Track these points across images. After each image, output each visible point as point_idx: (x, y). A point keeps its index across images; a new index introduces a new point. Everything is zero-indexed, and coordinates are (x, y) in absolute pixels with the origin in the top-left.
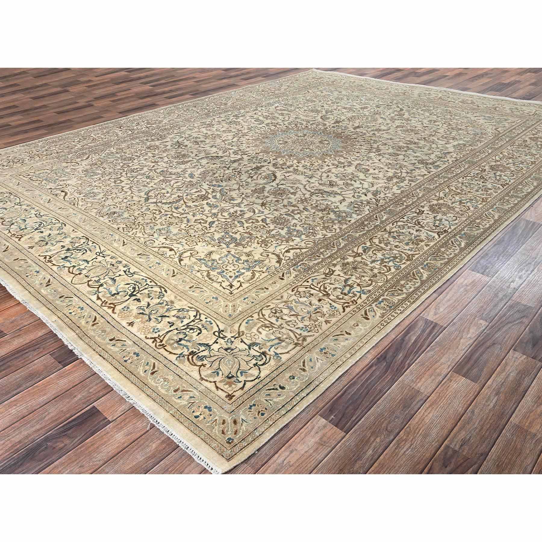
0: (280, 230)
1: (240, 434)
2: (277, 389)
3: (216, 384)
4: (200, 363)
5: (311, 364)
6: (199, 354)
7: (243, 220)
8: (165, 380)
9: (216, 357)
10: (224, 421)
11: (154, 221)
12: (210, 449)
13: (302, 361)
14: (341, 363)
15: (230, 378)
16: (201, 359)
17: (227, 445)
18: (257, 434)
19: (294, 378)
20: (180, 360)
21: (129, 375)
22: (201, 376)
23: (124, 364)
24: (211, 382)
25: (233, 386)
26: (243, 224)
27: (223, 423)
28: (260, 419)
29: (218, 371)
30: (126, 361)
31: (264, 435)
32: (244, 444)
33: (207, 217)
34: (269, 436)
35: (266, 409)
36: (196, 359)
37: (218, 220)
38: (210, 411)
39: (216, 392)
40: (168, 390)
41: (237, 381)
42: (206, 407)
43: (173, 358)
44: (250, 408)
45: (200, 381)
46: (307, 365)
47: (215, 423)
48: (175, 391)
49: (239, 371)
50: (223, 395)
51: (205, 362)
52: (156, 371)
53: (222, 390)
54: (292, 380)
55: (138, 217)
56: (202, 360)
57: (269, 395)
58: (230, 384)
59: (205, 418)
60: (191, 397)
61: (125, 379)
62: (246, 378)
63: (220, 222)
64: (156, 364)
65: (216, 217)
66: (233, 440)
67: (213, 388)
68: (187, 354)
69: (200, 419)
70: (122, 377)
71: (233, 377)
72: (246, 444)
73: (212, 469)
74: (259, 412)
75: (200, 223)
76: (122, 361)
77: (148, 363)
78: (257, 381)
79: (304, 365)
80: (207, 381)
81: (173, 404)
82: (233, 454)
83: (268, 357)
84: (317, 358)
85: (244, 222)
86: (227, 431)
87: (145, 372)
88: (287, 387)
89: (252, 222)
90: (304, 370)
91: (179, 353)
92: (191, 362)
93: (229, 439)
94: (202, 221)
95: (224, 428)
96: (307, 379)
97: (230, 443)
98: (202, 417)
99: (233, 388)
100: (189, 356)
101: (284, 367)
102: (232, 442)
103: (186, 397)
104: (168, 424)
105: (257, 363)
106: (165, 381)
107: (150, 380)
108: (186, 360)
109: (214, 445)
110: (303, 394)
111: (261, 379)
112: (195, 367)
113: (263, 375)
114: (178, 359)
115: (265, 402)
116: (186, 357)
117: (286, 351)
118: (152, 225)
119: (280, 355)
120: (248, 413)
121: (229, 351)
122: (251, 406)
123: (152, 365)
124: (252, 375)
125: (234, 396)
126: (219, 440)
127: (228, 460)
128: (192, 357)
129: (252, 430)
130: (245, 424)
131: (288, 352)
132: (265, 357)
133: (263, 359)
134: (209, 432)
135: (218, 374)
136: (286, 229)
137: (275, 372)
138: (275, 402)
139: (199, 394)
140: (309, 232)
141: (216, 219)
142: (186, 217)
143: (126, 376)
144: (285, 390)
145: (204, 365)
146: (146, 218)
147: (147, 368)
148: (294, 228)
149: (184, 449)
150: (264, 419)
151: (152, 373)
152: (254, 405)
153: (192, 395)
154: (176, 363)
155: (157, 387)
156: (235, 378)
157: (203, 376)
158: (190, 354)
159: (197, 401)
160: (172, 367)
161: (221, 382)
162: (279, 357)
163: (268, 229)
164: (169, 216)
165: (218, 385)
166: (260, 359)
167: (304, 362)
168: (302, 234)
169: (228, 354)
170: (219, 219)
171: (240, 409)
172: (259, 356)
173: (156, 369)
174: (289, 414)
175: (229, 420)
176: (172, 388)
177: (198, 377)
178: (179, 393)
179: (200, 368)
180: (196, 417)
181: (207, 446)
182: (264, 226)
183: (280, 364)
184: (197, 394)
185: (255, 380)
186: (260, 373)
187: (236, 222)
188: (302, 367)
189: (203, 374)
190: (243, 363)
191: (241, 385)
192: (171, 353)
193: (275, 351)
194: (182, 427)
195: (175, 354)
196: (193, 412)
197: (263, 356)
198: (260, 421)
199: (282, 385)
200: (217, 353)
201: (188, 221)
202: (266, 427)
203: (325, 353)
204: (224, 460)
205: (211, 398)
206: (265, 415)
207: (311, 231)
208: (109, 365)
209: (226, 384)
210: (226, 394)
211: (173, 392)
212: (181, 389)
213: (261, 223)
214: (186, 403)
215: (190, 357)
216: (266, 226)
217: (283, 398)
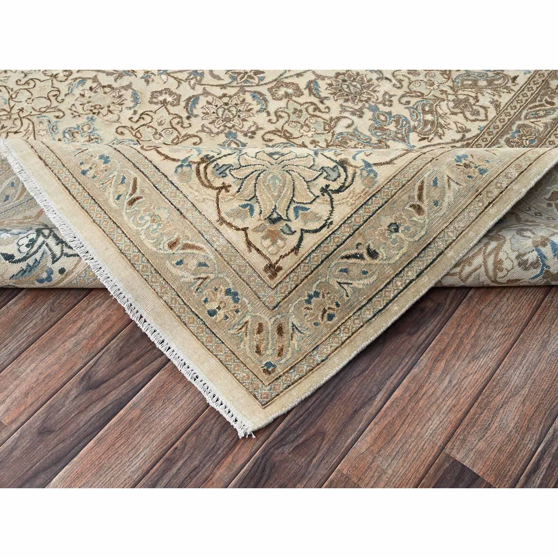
0: (355, 118)
1: (288, 356)
2: (361, 257)
3: (246, 235)
4: (218, 183)
5: (435, 194)
6: (219, 161)
7: (264, 90)
8: (154, 219)
9: (250, 169)
10: (260, 325)
11: (55, 104)
12: (235, 382)
13: (418, 184)
14: (496, 192)
15: (274, 222)
16: (222, 171)
17: (264, 377)
18: (318, 359)
19: (397, 230)
20: (183, 174)
21: (89, 204)
22: (219, 212)
23: (82, 178)
24: (238, 229)
25: (280, 242)
26: (266, 101)
27: (259, 331)
28: (325, 326)
29: (252, 202)
30: (84, 173)
31: (329, 362)
32: (294, 376)
33: (179, 81)
34: (339, 365)
35: (338, 305)
36: (213, 173)
37: (206, 93)
38: (236, 301)
39: (247, 255)
40: (157, 244)
41: (286, 230)
42: (228, 292)
43: (169, 168)
44: (308, 302)
45: (217, 225)
46: (428, 196)
47: (244, 329)
48: (172, 245)
49: (293, 206)
50: (260, 263)
51: (229, 180)
52: (138, 198)
53: (258, 250)
54: (394, 236)
55: (17, 93)
56: (223, 174)
57: (346, 271)
58: (273, 236)
59: (227, 317)
60: (201, 264)
61: (83, 214)
62: (305, 223)
63: (210, 99)
64: (139, 181)
65: (200, 83)
66: (274, 366)
67: (242, 246)
68: (197, 160)
69: (219, 319)
70: (77, 207)
71: (280, 218)
72: (297, 377)
73: (236, 421)
74: (325, 311)
75: (164, 103)
76: (77, 173)
77: (124, 178)
78: (325, 232)
79: (420, 197)
80: (230, 225)
81: (168, 277)
82: (273, 395)
83: (350, 170)
84: (449, 178)
85: (269, 97)
86: (266, 349)
87: (118, 198)
88: (382, 252)
89: (287, 95)
90: (419, 210)
91: (182, 158)
92: (203, 178)
93: (269, 364)
94: (170, 99)
95: (261, 341)
96: (423, 233)
97: (269, 373)
98: (221, 314)
99: (279, 248)
100: (199, 164)
101: (379, 200)
102: (273, 371)
103: (192, 263)
104: (161, 325)
105: (327, 186)
106: (153, 221)
107: (126, 218)
108: (194, 174)
109: (241, 374)
110: (411, 274)
111: (334, 227)
112: (210, 191)
113: (337, 218)
114: (180, 170)
115: (337, 287)
116: (194, 166)
117: (388, 159)
118: (51, 116)
119: (374, 168)
120: (304, 312)
121: (276, 157)
122: (310, 297)
123: (132, 182)
124: (316, 217)
125: (280, 269)
126: (251, 365)
127: (265, 405)
128: (206, 168)
129: (309, 349)
130: (297, 335)
131: (390, 162)
132: (345, 171)
133: (339, 176)
134: (234, 348)
135: (252, 210)
136: (368, 114)
137: (361, 211)
138: (355, 290)
139: (216, 257)
140: (426, 123)
141: (199, 90)
142: (129, 86)
143: (85, 205)
144: (376, 261)
145: (225, 187)
146: (35, 92)
147: (122, 189)
148: (387, 109)
149: (189, 379)
150: (332, 326)
151: (131, 203)
152: (317, 294)
153: (202, 260)
154: (175, 179)
155: (138, 233)
156: (285, 223)
157: (223, 215)
158: (202, 161)
159: (212, 276)
160: (168, 190)
161: (256, 230)
162: (372, 171)
163: (327, 117)
164: (89, 84)
165: (252, 237)
166: (334, 175)
167: (421, 188)
168: (410, 131)
169: (273, 162)
170: (209, 89)
171: (291, 302)
172: (333, 169)
173: (138, 194)
174: (378, 319)
175: (269, 325)
176: (165, 239)
177: (214, 217)
178: (178, 251)
179: (218, 194)
180: (212, 313)
181: (229, 376)
182: (317, 109)
183: (372, 190)
184: (212, 257)
185: (322, 228)
186: (332, 212)
187: (248, 97)
188: (416, 202)
189: (225, 208)
190: (301, 185)
191: (293, 240)
192: (167, 157)
193: (367, 159)
194: (186, 333)
195: (174, 160)
196: (206, 301)
197: (341, 170)
198: (325, 330)
199: (372, 247)
200: (252, 161)
201: (136, 98)
202: (335, 345)
203: (466, 166)
204: (256, 405)
205: (237, 269)
206: (335, 319)
207: (429, 117)
208: (54, 181)
209: (265, 238)
210: (266, 262)
211: (166, 247)
212: (183, 241)
213: (306, 98)
214: (190, 278)
215: (202, 166)
216: (321, 106)
217: (372, 280)
